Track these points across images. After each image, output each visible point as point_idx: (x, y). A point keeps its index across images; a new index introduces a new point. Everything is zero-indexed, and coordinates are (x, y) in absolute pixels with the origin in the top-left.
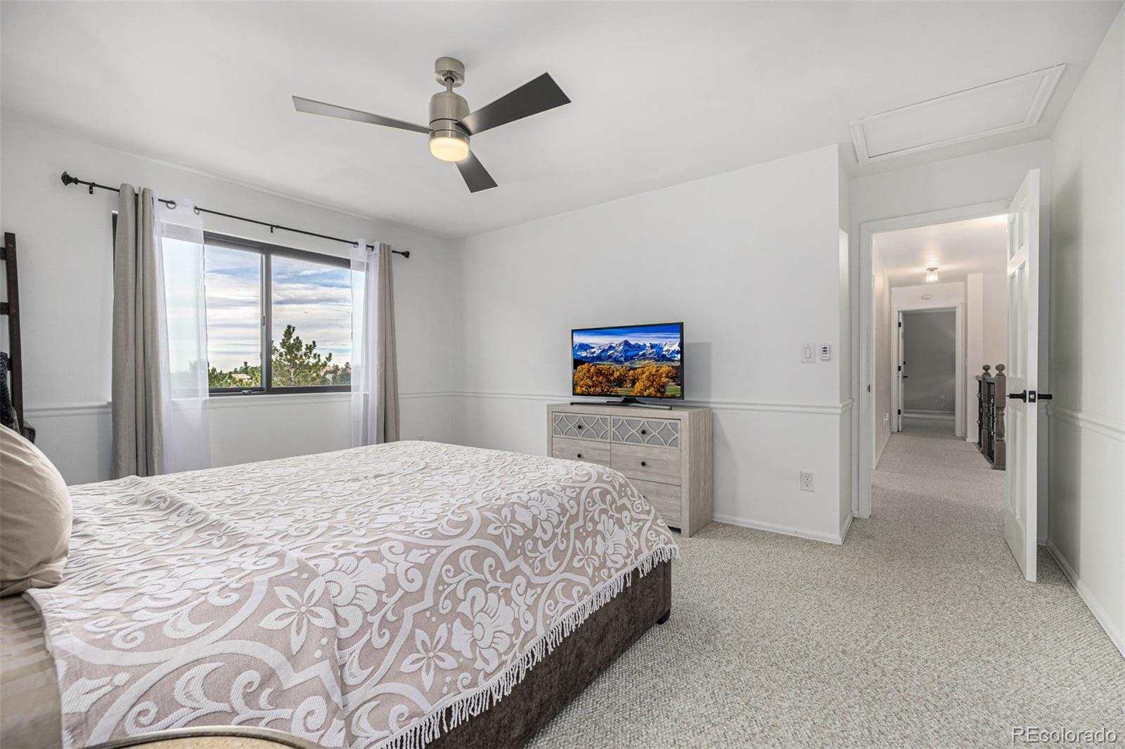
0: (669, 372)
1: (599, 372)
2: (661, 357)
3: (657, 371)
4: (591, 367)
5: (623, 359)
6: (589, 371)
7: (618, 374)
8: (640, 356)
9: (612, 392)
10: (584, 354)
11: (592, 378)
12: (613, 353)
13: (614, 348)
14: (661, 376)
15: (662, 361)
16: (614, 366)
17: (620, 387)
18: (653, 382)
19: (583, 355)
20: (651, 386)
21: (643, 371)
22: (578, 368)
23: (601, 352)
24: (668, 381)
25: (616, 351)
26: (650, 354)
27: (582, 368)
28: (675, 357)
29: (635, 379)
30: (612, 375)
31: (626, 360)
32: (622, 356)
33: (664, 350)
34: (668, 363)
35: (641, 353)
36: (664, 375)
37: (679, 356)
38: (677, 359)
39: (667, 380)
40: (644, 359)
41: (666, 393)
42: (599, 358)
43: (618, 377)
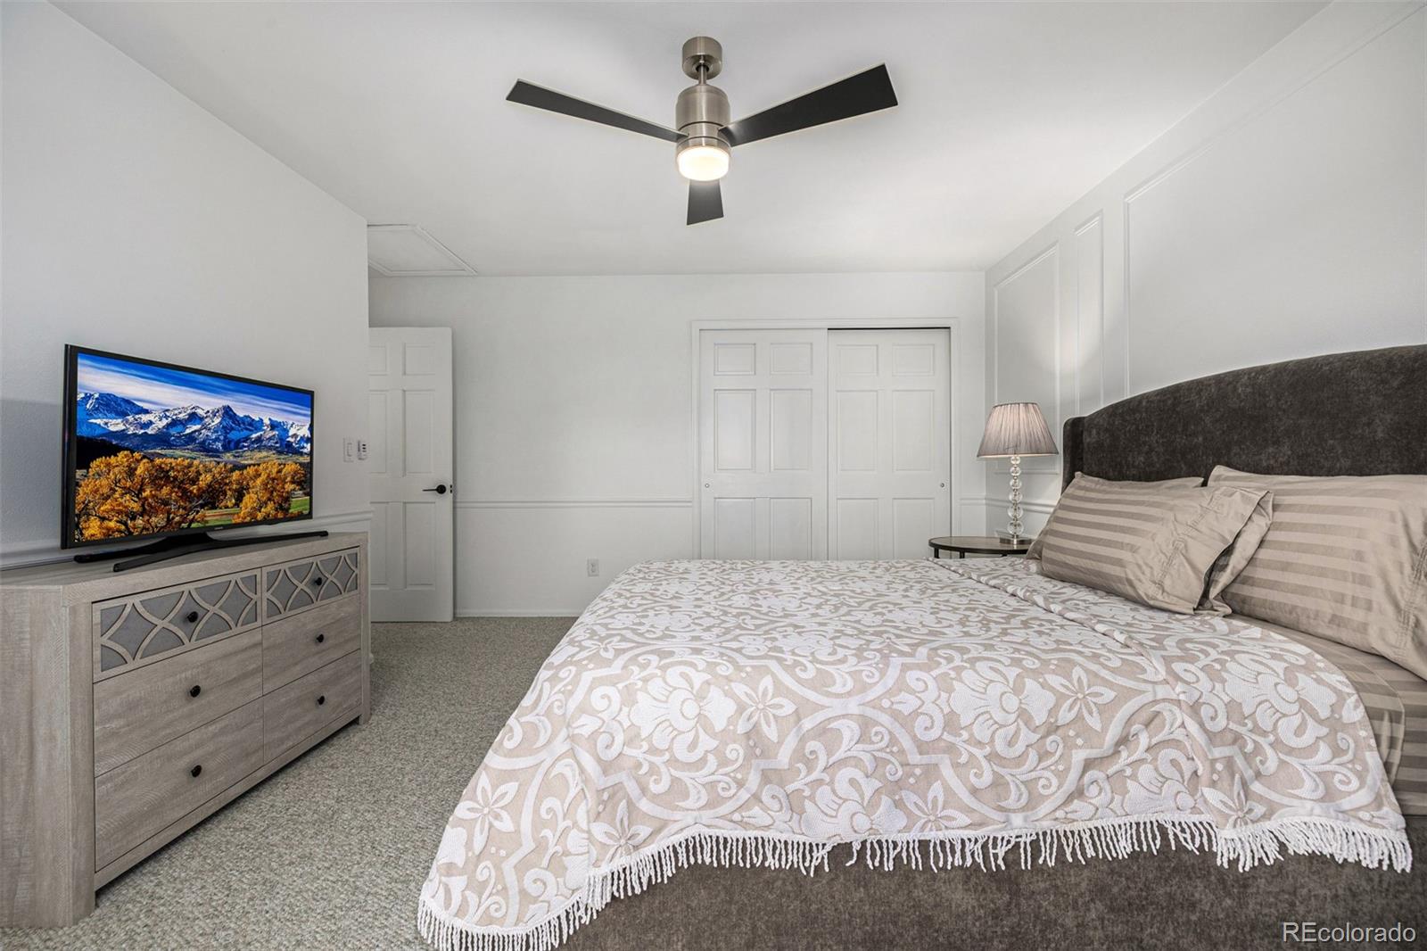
0: (296, 473)
1: (161, 477)
2: (286, 448)
3: (279, 471)
4: (138, 461)
5: (219, 445)
6: (131, 472)
7: (209, 477)
8: (253, 443)
9: (192, 521)
10: (116, 425)
11: (141, 490)
12: (198, 431)
13: (202, 419)
14: (284, 482)
15: (288, 453)
16: (202, 461)
17: (214, 507)
18: (272, 492)
19: (112, 429)
20: (269, 499)
21: (256, 471)
22: (93, 464)
23: (168, 426)
24: (294, 490)
25: (205, 427)
26: (270, 439)
27: (108, 465)
28: (303, 447)
29: (243, 488)
30: (194, 481)
31: (226, 448)
32: (217, 439)
33: (290, 434)
34: (295, 457)
35: (254, 436)
36: (289, 479)
37: (308, 446)
38: (305, 451)
39: (292, 486)
40: (260, 449)
41: (290, 511)
42: (162, 439)
43: (209, 486)
